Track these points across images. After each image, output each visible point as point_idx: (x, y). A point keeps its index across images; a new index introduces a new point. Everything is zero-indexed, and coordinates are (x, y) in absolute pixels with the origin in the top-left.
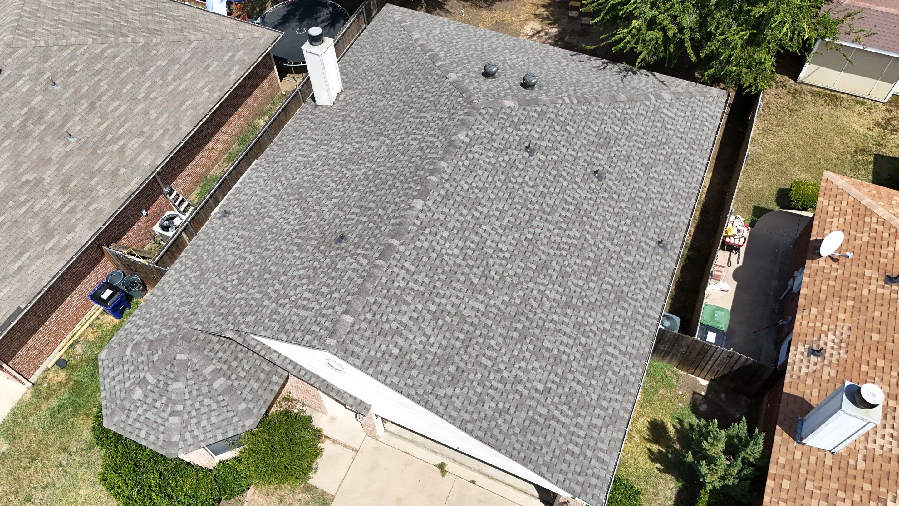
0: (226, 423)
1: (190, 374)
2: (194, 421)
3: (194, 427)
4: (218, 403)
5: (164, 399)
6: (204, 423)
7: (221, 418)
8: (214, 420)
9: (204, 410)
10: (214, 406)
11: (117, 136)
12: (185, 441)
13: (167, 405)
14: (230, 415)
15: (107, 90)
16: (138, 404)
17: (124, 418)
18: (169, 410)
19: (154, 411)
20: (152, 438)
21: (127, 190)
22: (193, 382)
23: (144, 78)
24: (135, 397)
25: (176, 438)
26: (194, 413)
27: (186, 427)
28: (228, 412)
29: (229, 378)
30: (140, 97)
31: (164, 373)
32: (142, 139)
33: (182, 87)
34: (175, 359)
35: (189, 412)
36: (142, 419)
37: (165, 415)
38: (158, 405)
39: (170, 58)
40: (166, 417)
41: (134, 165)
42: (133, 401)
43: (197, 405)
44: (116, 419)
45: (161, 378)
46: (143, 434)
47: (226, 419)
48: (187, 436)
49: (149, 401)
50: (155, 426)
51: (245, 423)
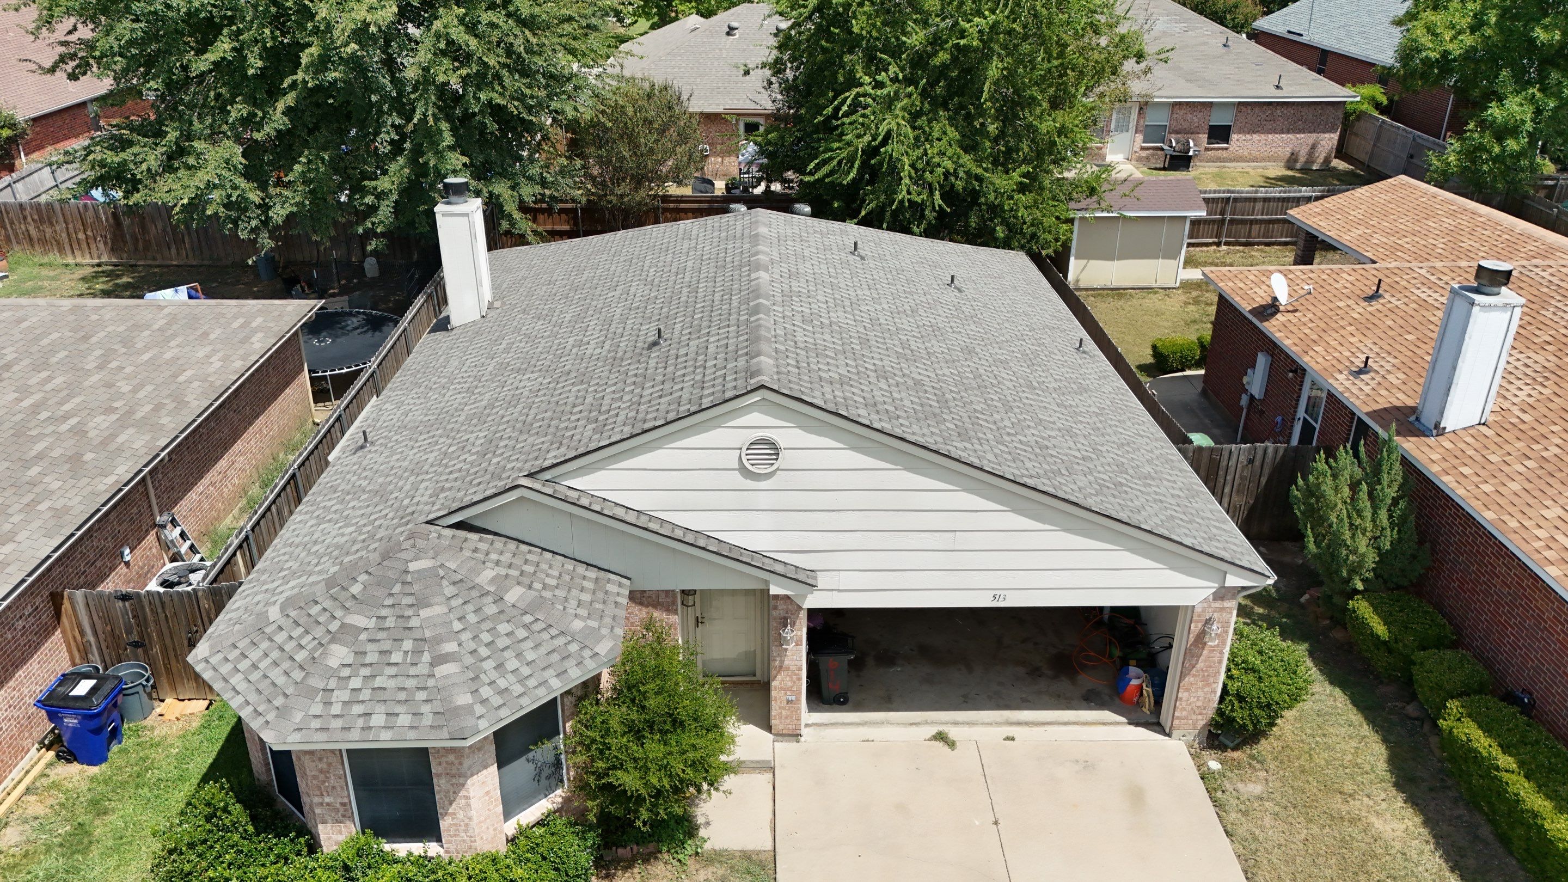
0: (555, 657)
1: (449, 590)
2: (489, 665)
3: (494, 675)
4: (526, 626)
5: (408, 645)
6: (512, 664)
7: (543, 650)
8: (530, 656)
9: (502, 642)
10: (521, 633)
11: (60, 413)
12: (484, 702)
13: (418, 652)
14: (561, 641)
15: (17, 360)
16: (346, 672)
17: (317, 709)
18: (426, 657)
19: (392, 671)
20: (404, 720)
21: (110, 480)
22: (460, 601)
23: (87, 346)
24: (333, 662)
25: (463, 699)
26: (484, 652)
27: (477, 677)
28: (552, 638)
29: (530, 587)
30: (90, 366)
31: (389, 601)
32: (114, 417)
33: (168, 356)
34: (406, 572)
35: (473, 652)
36: (366, 694)
37: (422, 669)
38: (396, 657)
39: (129, 324)
40: (426, 672)
41: (112, 447)
42: (331, 673)
43: (486, 637)
44: (298, 717)
45: (384, 612)
46: (378, 720)
47: (553, 651)
48: (486, 692)
49: (371, 658)
50: (402, 696)
51: (596, 650)
